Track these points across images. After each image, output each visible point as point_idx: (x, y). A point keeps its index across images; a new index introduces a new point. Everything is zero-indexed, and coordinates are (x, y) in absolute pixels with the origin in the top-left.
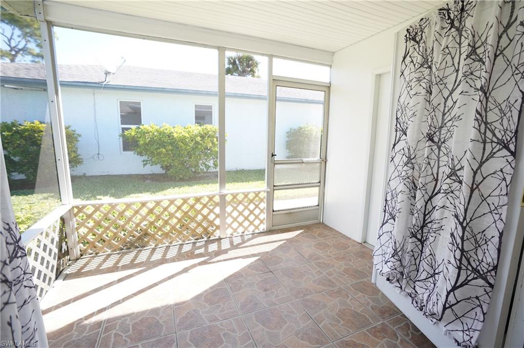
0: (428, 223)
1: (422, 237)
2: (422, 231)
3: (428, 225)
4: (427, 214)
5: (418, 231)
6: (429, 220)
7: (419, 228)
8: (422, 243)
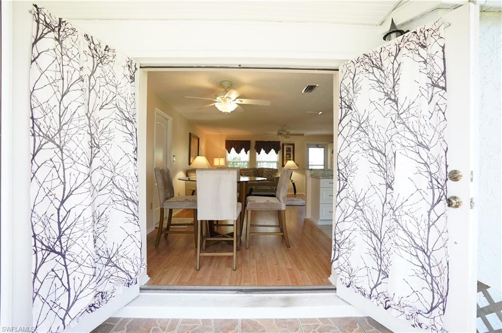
0: (65, 231)
1: (62, 248)
2: (60, 242)
3: (65, 233)
4: (62, 222)
5: (55, 244)
6: (66, 227)
7: (56, 240)
8: (64, 257)
